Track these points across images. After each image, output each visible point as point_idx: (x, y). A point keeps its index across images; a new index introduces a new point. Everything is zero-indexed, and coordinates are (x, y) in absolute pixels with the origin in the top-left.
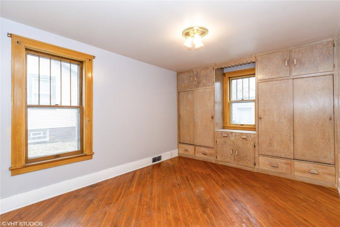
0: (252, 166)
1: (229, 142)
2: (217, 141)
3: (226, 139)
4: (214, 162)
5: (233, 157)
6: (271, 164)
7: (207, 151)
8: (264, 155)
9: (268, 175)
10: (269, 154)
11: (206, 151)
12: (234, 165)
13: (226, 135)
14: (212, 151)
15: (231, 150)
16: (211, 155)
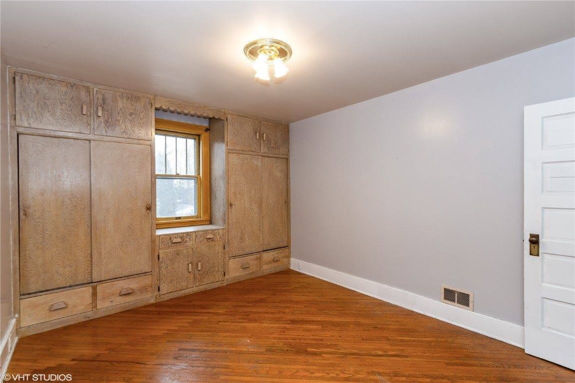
0: (221, 278)
1: (185, 251)
2: (161, 256)
3: (180, 248)
4: (153, 301)
5: (192, 277)
6: (243, 266)
7: (133, 284)
8: (234, 257)
9: (240, 282)
10: (241, 253)
11: (131, 286)
12: (194, 289)
13: (179, 240)
14: (147, 281)
15: (190, 265)
16: (144, 289)
